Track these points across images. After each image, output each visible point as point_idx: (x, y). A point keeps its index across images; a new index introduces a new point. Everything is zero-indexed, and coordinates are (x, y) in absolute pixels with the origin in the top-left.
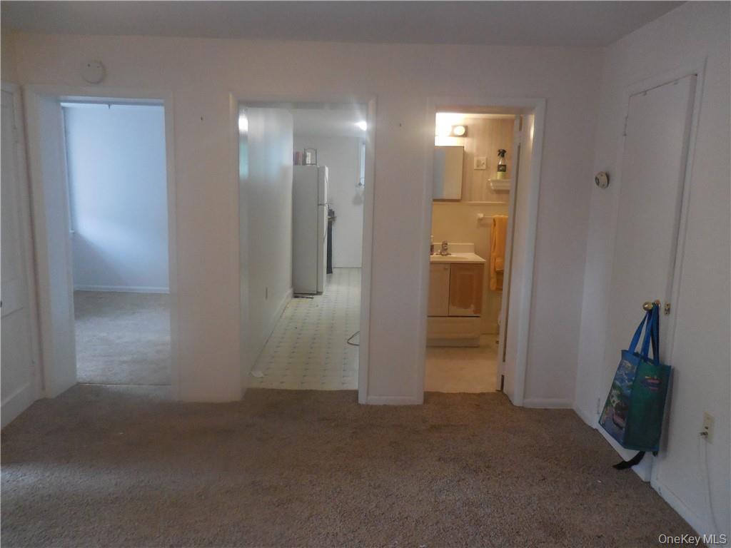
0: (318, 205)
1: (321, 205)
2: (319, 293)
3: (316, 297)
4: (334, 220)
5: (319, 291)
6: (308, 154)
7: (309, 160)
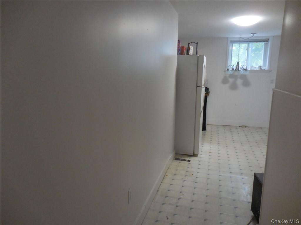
0: (197, 87)
1: (199, 86)
2: (195, 155)
3: (193, 159)
4: (209, 95)
5: (195, 153)
6: (191, 47)
7: (191, 52)
